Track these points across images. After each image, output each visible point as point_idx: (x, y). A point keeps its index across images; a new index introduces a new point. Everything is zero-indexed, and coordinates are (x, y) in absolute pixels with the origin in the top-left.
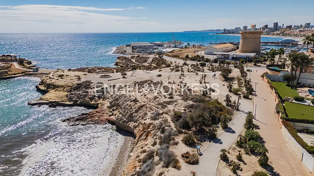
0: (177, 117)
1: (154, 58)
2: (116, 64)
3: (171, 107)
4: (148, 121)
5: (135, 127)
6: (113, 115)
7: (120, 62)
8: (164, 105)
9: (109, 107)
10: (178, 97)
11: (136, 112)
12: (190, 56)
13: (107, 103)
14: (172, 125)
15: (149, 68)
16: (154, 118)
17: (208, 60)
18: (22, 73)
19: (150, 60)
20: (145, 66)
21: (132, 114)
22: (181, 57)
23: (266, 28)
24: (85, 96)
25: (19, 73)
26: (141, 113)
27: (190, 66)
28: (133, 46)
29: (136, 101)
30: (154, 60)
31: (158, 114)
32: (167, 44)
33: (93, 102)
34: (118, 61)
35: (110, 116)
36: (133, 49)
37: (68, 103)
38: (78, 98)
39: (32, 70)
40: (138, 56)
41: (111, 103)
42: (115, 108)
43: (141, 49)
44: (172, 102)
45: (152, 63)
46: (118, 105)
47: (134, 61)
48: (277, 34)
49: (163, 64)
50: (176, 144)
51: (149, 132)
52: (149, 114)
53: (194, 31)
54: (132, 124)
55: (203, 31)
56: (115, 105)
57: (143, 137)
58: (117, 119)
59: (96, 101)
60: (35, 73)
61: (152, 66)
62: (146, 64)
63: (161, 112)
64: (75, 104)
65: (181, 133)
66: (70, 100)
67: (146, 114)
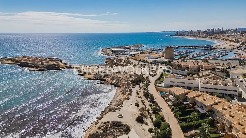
0: (132, 81)
1: (125, 60)
2: (106, 62)
3: (130, 79)
4: (124, 83)
5: (120, 85)
6: (112, 82)
7: (108, 61)
8: (128, 78)
9: (111, 80)
10: (133, 76)
11: (120, 80)
12: (141, 60)
13: (109, 79)
14: (130, 83)
15: (123, 65)
16: (126, 82)
17: (148, 63)
18: (65, 67)
19: (123, 61)
20: (121, 64)
21: (119, 81)
22: (138, 60)
23: (205, 33)
24: (101, 76)
25: (64, 67)
26: (122, 81)
27: (140, 65)
28: (112, 50)
29: (120, 77)
30: (125, 61)
31: (127, 81)
32: (133, 47)
33: (104, 79)
34: (107, 60)
35: (111, 82)
36: (113, 52)
37: (95, 79)
38: (98, 77)
39: (69, 66)
40: (117, 59)
41: (111, 79)
42: (113, 80)
43: (117, 52)
44: (131, 78)
45: (124, 63)
46: (114, 79)
47: (115, 61)
48: (212, 38)
49: (129, 63)
50: (131, 85)
51: (124, 85)
52: (124, 81)
53: (155, 32)
54: (119, 84)
55: (162, 32)
56: (112, 79)
57: (123, 86)
58: (114, 83)
59: (105, 78)
60: (71, 67)
61: (124, 64)
62: (121, 63)
63: (128, 80)
64: (97, 79)
65: (132, 84)
66: (95, 78)
67: (123, 81)
